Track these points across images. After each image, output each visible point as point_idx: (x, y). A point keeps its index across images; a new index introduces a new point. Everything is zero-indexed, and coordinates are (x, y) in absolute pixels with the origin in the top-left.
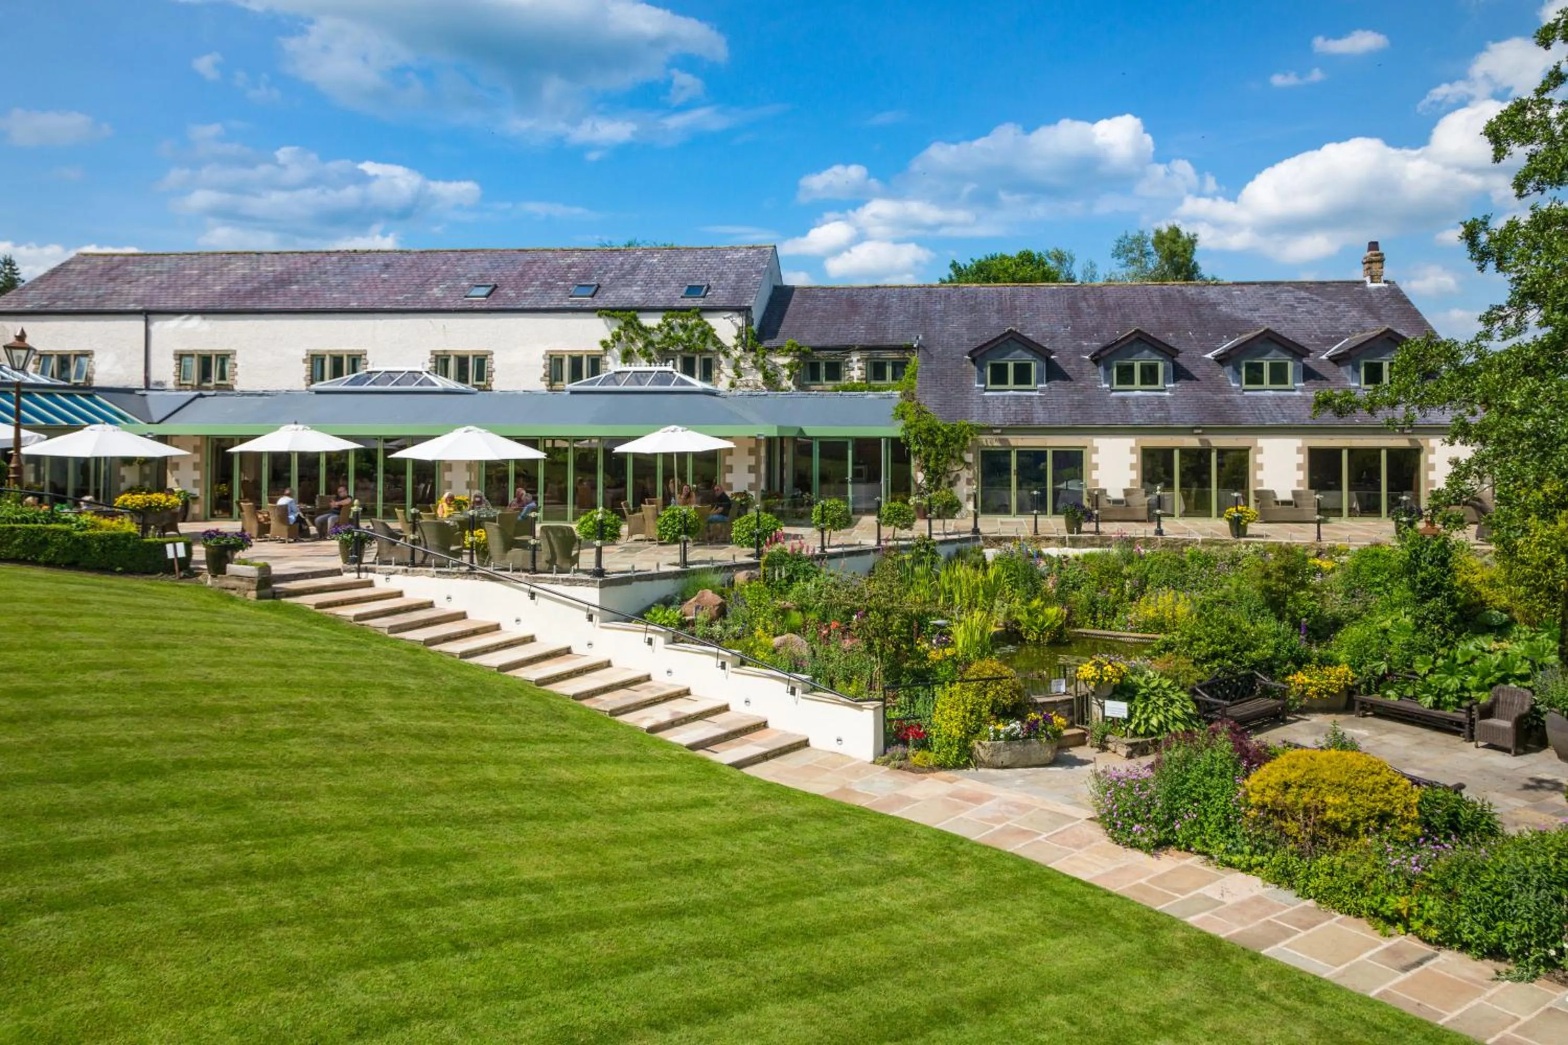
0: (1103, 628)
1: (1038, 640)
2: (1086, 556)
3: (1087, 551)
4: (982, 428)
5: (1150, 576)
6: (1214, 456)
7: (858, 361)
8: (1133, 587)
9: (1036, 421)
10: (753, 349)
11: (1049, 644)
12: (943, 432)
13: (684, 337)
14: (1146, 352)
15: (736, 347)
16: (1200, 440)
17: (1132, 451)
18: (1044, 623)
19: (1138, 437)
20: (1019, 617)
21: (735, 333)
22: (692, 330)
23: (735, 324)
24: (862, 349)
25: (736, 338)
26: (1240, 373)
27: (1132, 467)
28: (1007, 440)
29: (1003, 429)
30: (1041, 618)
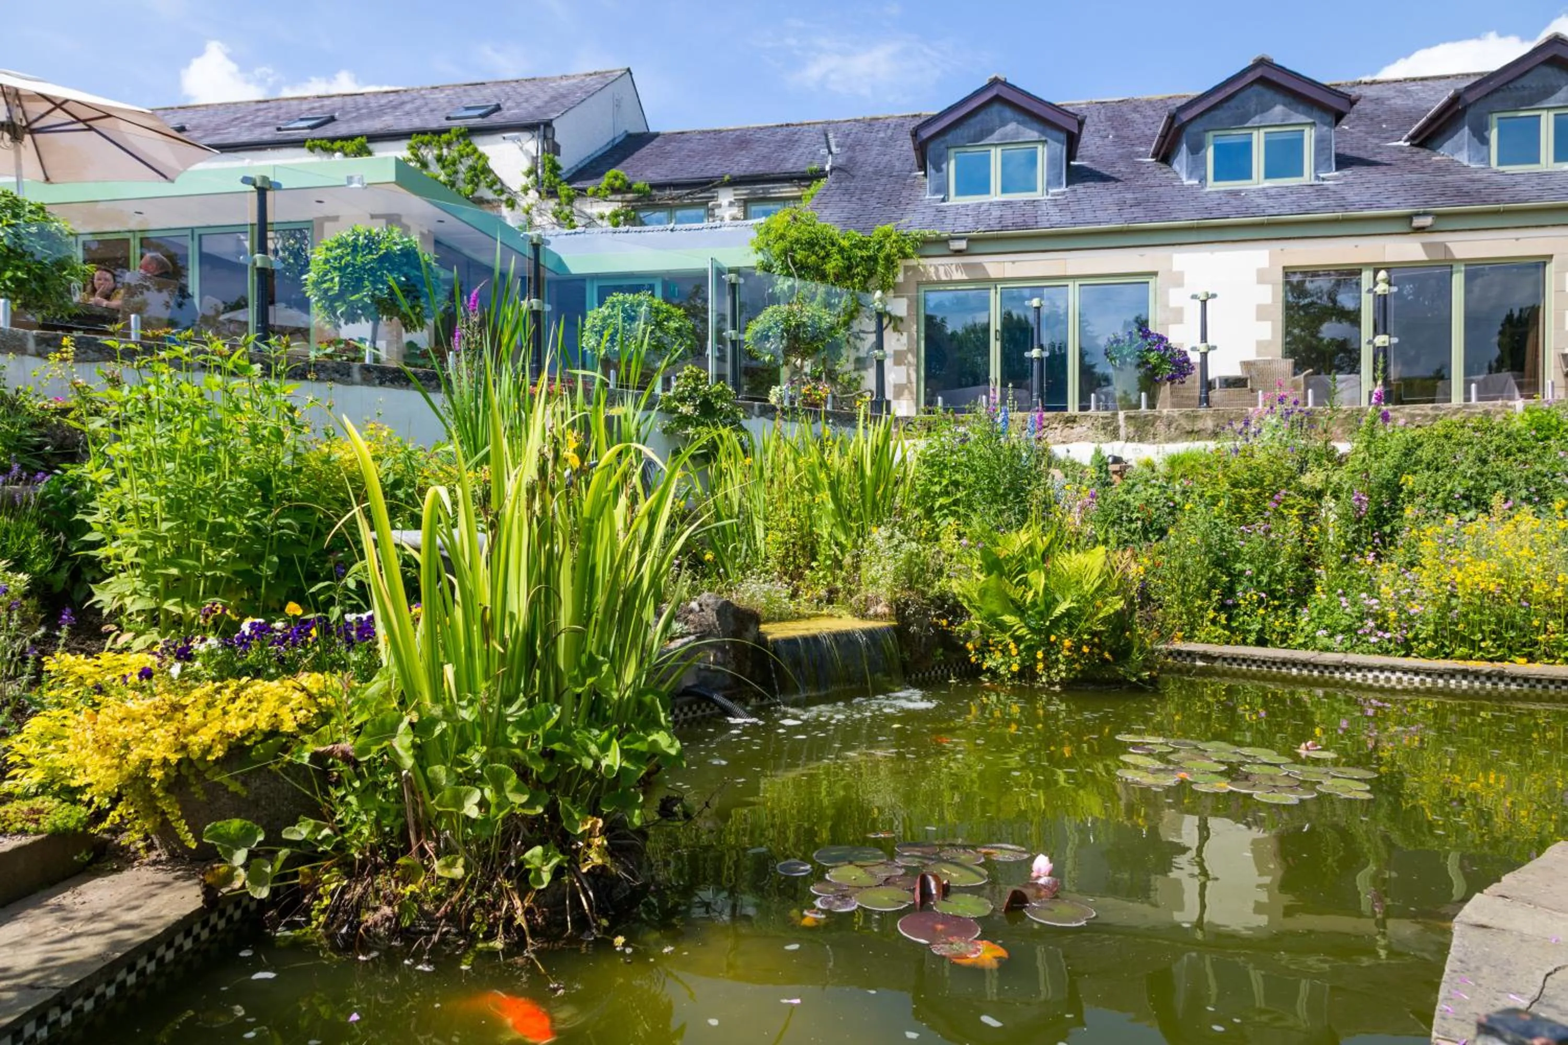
0: (1261, 642)
1: (1027, 673)
2: (1174, 462)
3: (1180, 448)
4: (926, 242)
5: (1409, 481)
6: (1458, 281)
7: (731, 204)
8: (1352, 518)
9: (1044, 222)
10: (552, 193)
11: (1069, 686)
12: (841, 250)
13: (442, 178)
14: (1279, 109)
15: (526, 190)
16: (1424, 245)
17: (1262, 276)
18: (1051, 603)
19: (1277, 246)
20: (955, 586)
21: (526, 165)
22: (454, 163)
23: (527, 153)
24: (735, 182)
25: (529, 173)
26: (1485, 141)
27: (1262, 313)
28: (980, 266)
29: (971, 240)
30: (1038, 579)
